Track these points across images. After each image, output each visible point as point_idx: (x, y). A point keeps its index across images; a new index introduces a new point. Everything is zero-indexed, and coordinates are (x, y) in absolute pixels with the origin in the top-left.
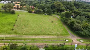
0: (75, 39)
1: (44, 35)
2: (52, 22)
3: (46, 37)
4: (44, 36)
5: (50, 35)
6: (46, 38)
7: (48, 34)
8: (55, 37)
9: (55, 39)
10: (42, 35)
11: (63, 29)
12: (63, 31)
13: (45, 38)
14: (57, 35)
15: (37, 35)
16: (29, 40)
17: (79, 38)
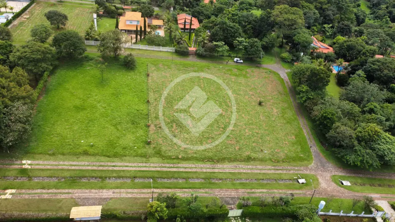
0: (328, 175)
1: (235, 160)
2: (260, 104)
3: (244, 168)
4: (235, 164)
5: (254, 159)
6: (242, 171)
7: (249, 159)
8: (268, 169)
9: (268, 174)
10: (230, 160)
11: (296, 136)
12: (293, 144)
13: (240, 173)
14: (275, 161)
15: (218, 161)
16: (198, 178)
17: (339, 173)
